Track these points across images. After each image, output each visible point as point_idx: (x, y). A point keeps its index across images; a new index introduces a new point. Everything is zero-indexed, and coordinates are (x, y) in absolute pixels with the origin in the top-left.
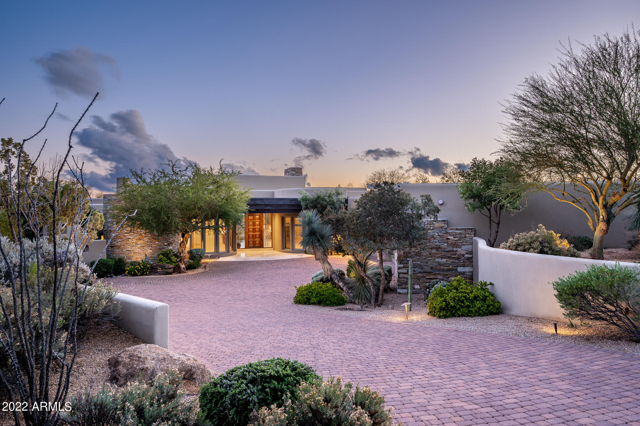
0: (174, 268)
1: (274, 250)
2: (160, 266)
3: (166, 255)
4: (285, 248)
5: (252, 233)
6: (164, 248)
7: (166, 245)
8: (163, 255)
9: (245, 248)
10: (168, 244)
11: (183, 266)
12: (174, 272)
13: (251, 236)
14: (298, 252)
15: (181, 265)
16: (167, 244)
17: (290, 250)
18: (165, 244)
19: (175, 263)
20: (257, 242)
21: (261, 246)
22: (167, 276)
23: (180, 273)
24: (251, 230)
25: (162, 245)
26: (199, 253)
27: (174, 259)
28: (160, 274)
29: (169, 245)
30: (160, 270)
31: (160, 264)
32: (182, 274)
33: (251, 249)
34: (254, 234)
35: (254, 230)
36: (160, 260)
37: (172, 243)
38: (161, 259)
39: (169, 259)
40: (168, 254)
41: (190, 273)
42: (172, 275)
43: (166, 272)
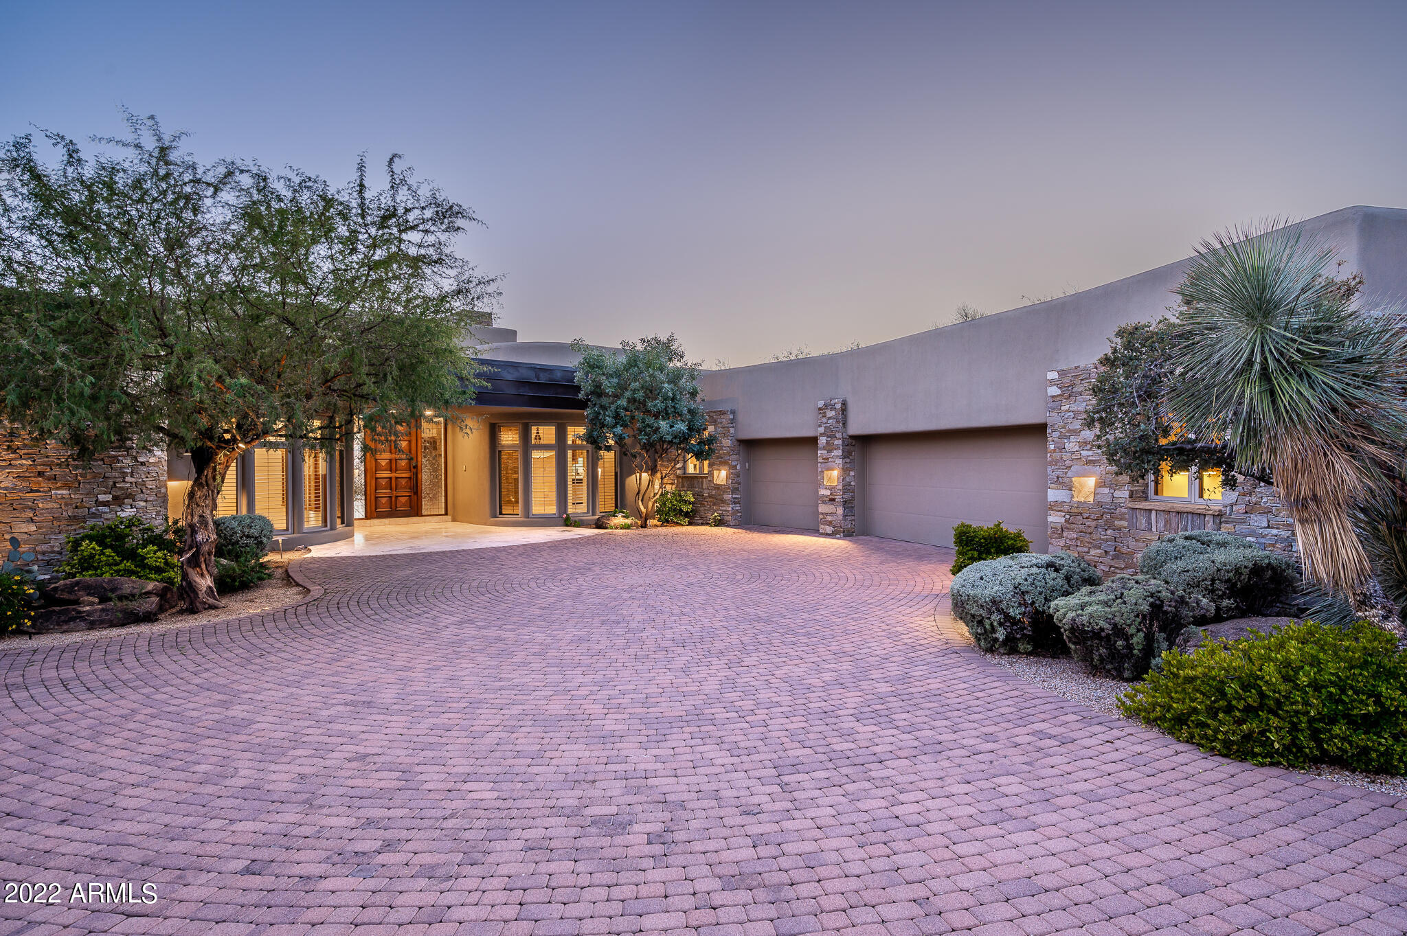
0: (162, 594)
1: (454, 520)
2: (90, 589)
3: (113, 538)
4: (501, 513)
5: (386, 474)
6: (94, 516)
7: (105, 504)
8: (101, 540)
9: (367, 517)
10: (115, 498)
11: (205, 582)
12: (162, 609)
13: (383, 482)
14: (544, 521)
15: (198, 579)
16: (109, 497)
17: (519, 519)
18: (102, 498)
19: (159, 570)
20: (403, 500)
21: (414, 510)
22: (134, 629)
23: (192, 610)
24: (383, 463)
25: (89, 502)
26: (254, 532)
27: (153, 555)
28: (92, 626)
29: (118, 501)
30: (90, 604)
31: (88, 577)
32: (202, 620)
33: (386, 521)
34: (393, 475)
35: (392, 465)
36: (87, 563)
37: (132, 496)
38: (92, 556)
39: (132, 555)
40: (121, 537)
41: (240, 608)
42: (157, 628)
43: (124, 611)
